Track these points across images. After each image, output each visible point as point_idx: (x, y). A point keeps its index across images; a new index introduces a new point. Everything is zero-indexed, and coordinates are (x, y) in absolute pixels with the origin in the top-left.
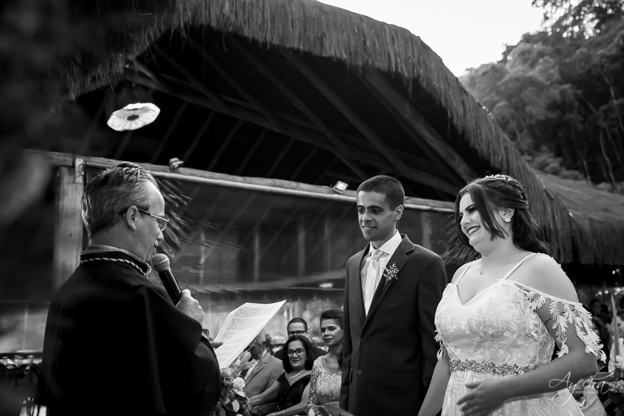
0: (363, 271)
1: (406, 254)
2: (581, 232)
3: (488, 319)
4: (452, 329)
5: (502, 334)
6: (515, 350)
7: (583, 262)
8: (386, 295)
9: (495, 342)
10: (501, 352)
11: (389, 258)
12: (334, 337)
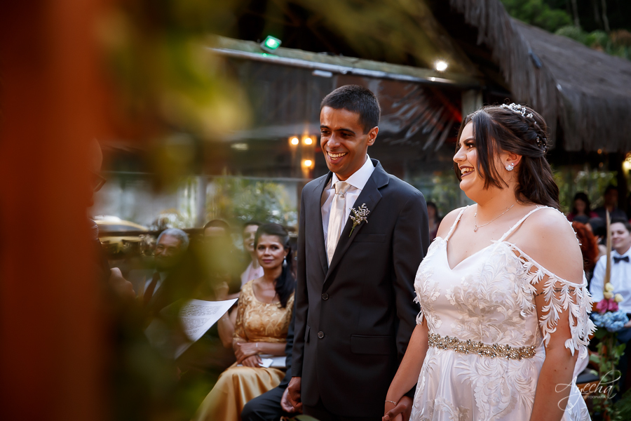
0: (325, 208)
1: (379, 189)
2: (570, 110)
3: (479, 290)
4: (434, 296)
5: (495, 309)
6: (509, 328)
7: (568, 148)
8: (353, 242)
9: (485, 318)
10: (492, 329)
11: (358, 193)
12: (276, 258)
